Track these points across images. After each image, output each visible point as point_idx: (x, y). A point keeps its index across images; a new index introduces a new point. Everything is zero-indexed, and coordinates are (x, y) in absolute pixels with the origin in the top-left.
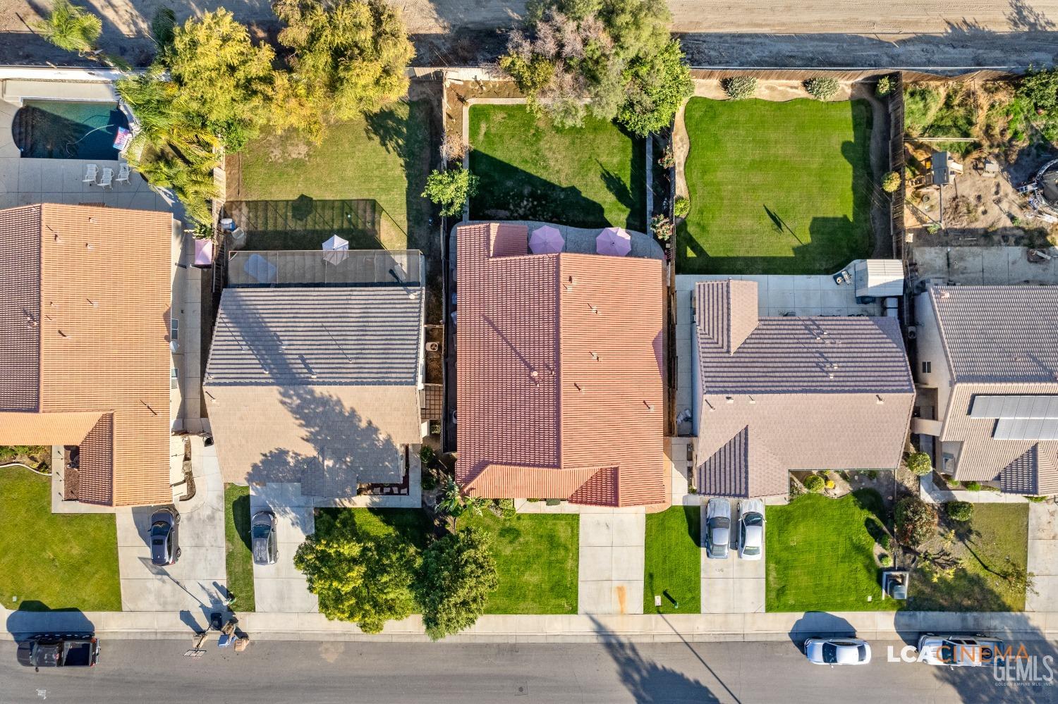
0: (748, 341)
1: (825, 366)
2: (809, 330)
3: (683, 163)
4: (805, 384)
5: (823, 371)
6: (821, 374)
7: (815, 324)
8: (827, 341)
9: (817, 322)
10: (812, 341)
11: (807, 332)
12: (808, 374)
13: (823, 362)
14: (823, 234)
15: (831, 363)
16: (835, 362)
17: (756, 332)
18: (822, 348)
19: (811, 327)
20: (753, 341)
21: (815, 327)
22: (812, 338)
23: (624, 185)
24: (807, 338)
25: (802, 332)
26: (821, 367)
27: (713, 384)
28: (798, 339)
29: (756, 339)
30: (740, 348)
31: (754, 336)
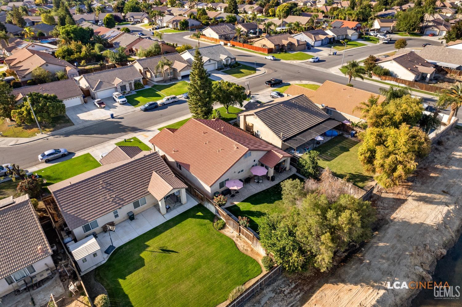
0: (149, 180)
1: (106, 185)
2: (120, 199)
3: (236, 242)
4: (113, 173)
5: (106, 182)
6: (107, 181)
7: (118, 203)
8: (109, 197)
9: (117, 205)
10: (117, 194)
11: (121, 198)
12: (113, 178)
13: (108, 186)
14: (133, 262)
15: (103, 188)
16: (101, 189)
17: (147, 186)
18: (110, 193)
19: (120, 201)
20: (147, 181)
21: (118, 202)
22: (118, 195)
23: (253, 217)
24: (120, 194)
25: (124, 196)
26: (108, 184)
27: (155, 157)
28: (124, 192)
29: (146, 183)
30: (151, 176)
31: (147, 183)
